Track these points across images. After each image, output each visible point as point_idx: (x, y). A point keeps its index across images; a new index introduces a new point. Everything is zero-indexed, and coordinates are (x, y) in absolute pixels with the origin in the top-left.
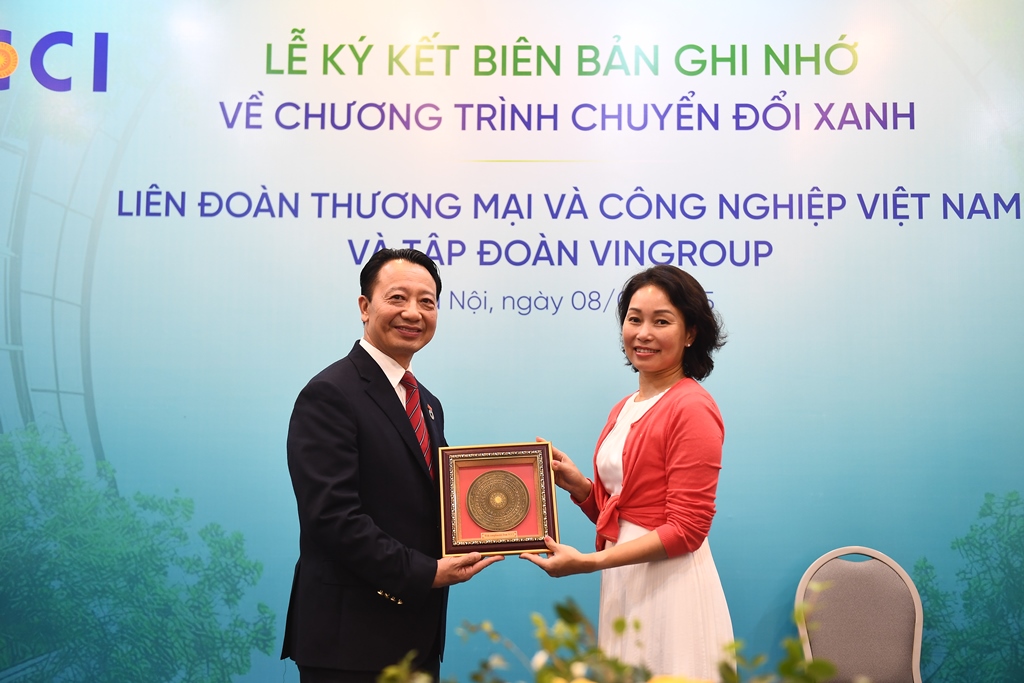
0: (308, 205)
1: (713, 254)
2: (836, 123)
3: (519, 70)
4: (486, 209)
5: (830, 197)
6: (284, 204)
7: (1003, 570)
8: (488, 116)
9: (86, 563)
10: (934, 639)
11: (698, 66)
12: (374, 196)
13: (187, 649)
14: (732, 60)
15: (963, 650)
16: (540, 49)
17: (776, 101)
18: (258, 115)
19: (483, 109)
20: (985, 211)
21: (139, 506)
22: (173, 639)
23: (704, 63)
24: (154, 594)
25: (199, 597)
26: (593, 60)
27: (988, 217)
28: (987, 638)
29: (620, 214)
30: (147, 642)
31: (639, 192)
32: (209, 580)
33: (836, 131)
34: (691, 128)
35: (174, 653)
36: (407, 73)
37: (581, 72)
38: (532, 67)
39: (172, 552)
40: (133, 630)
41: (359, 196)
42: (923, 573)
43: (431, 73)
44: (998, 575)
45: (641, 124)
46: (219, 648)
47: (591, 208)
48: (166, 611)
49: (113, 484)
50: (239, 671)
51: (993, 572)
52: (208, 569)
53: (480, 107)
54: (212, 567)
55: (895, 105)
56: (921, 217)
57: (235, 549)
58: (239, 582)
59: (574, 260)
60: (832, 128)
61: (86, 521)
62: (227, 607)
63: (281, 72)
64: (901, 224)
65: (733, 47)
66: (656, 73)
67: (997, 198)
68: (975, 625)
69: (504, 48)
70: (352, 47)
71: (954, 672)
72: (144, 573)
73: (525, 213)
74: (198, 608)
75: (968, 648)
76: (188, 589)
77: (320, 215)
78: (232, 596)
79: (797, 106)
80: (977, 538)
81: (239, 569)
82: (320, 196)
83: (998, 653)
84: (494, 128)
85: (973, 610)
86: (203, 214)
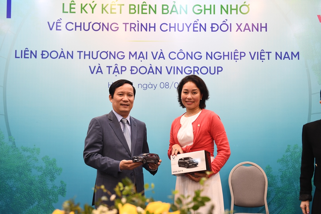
0: (76, 55)
1: (204, 71)
2: (243, 30)
3: (143, 12)
4: (133, 56)
5: (241, 53)
6: (69, 55)
7: (293, 169)
8: (134, 27)
9: (5, 169)
10: (271, 190)
11: (200, 11)
12: (97, 52)
13: (38, 195)
14: (210, 9)
15: (280, 193)
16: (150, 6)
17: (224, 23)
18: (60, 26)
19: (132, 25)
20: (288, 57)
21: (22, 150)
22: (33, 192)
23: (201, 10)
24: (27, 178)
25: (42, 179)
26: (167, 9)
27: (289, 59)
28: (288, 190)
29: (175, 58)
30: (25, 193)
31: (181, 51)
32: (45, 173)
33: (243, 32)
34: (197, 31)
35: (34, 196)
36: (108, 13)
37: (163, 13)
38: (147, 11)
39: (33, 165)
40: (21, 189)
41: (92, 52)
42: (268, 170)
43: (115, 13)
44: (291, 170)
45: (182, 30)
46: (48, 195)
47: (166, 56)
48: (31, 183)
49: (14, 143)
50: (55, 202)
51: (290, 169)
52: (45, 170)
53: (131, 24)
54: (46, 169)
55: (261, 24)
56: (269, 59)
57: (53, 164)
58: (54, 174)
59: (161, 73)
60: (241, 31)
61: (6, 155)
62: (51, 182)
63: (67, 12)
64: (263, 61)
65: (211, 5)
66: (186, 13)
67: (292, 53)
68: (284, 186)
69: (139, 5)
70: (90, 4)
71: (278, 200)
72: (24, 172)
73: (145, 58)
74: (41, 182)
75: (282, 193)
76: (38, 176)
77: (80, 58)
78: (52, 178)
79: (231, 24)
80: (285, 159)
81: (54, 170)
82: (80, 52)
83: (291, 194)
84: (135, 31)
85: (284, 181)
86: (42, 58)
